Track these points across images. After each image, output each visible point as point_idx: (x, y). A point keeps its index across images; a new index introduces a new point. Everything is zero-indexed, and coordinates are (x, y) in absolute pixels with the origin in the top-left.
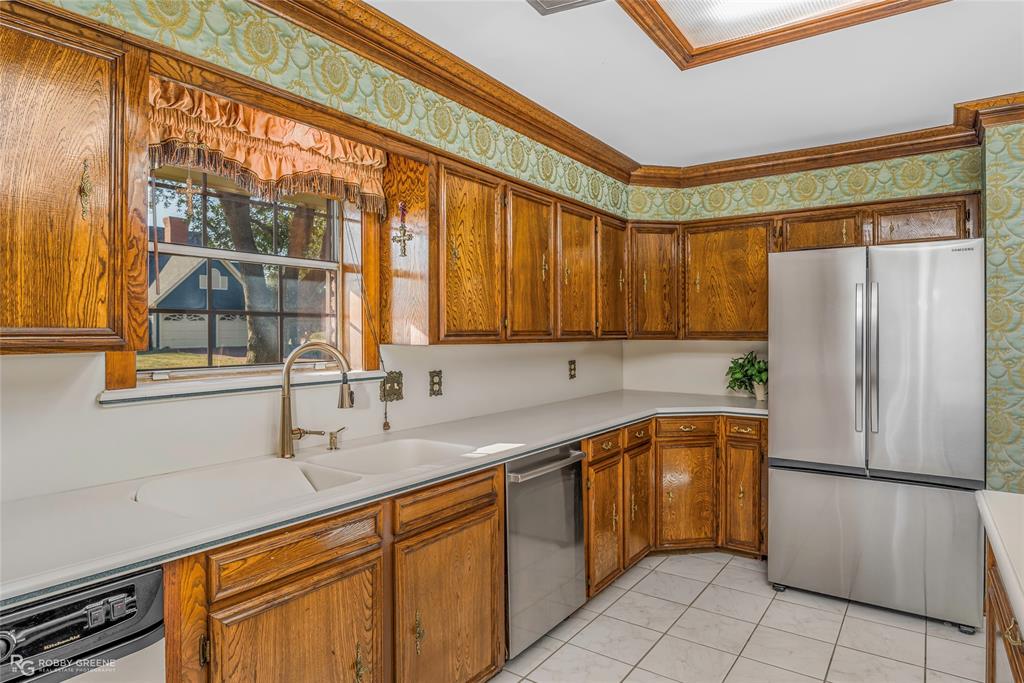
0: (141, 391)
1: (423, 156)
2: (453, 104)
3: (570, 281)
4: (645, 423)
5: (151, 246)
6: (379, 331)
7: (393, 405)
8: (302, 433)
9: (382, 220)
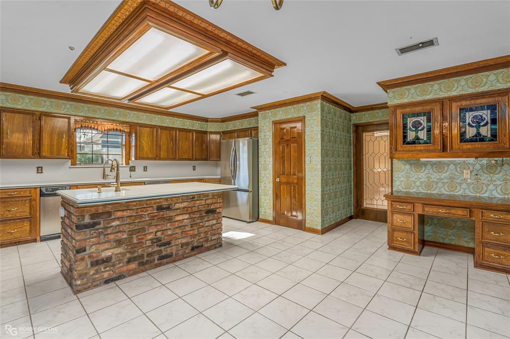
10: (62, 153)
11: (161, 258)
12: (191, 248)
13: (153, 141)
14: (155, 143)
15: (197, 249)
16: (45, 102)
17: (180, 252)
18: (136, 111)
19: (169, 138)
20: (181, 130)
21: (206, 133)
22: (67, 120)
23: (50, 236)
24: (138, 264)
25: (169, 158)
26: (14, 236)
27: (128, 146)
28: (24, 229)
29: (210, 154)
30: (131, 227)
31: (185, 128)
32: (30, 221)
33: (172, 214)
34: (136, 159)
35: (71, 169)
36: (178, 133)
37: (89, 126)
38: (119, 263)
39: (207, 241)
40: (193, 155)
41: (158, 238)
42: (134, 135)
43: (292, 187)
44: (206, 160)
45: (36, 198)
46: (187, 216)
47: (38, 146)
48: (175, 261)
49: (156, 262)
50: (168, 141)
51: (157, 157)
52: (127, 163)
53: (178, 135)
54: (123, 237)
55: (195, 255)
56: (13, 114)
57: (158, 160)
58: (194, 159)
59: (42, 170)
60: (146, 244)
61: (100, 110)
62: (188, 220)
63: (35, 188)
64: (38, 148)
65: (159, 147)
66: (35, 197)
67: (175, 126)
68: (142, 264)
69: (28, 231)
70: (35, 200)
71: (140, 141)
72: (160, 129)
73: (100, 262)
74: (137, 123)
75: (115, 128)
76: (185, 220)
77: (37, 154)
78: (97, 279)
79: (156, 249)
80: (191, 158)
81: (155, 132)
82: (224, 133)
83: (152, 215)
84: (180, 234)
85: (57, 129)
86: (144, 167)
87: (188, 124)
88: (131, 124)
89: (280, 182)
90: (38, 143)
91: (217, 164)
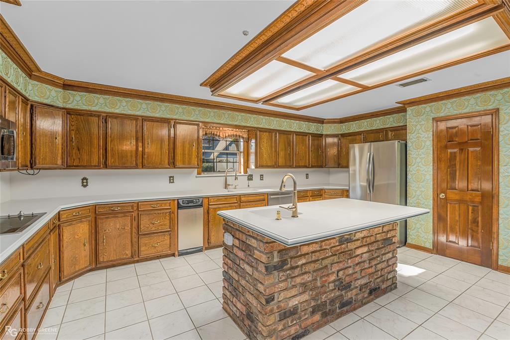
0: (202, 175)
1: (253, 129)
2: (261, 117)
3: (299, 153)
4: (321, 190)
5: (203, 151)
6: (247, 165)
7: (250, 182)
8: (229, 185)
9: (248, 142)
10: (193, 162)
11: (343, 305)
12: (368, 291)
13: (272, 146)
14: (273, 149)
15: (375, 292)
16: (178, 108)
17: (360, 297)
18: (256, 115)
19: (286, 143)
20: (298, 134)
21: (321, 136)
22: (196, 127)
23: (186, 251)
24: (322, 314)
25: (286, 166)
26: (157, 250)
27: (246, 154)
28: (165, 242)
29: (326, 160)
30: (316, 266)
31: (301, 131)
32: (170, 235)
33: (351, 246)
34: (256, 167)
35: (198, 178)
36: (295, 137)
37: (213, 133)
38: (305, 314)
39: (383, 282)
40: (309, 162)
41: (340, 279)
42: (253, 141)
43: (470, 208)
44: (321, 167)
45: (175, 210)
46: (365, 249)
47: (173, 155)
48: (355, 309)
49: (338, 311)
50: (285, 146)
51: (276, 166)
52: (246, 172)
53: (295, 140)
54: (308, 279)
55: (373, 300)
56: (153, 123)
57: (277, 168)
58: (310, 166)
59: (173, 180)
60: (329, 288)
61: (224, 115)
62: (367, 254)
63: (174, 200)
64: (173, 157)
65: (277, 154)
66: (173, 209)
67: (292, 130)
68: (325, 315)
69: (168, 245)
70: (173, 213)
71: (260, 147)
72: (279, 133)
73: (288, 314)
74: (257, 128)
75: (235, 134)
76: (364, 255)
77: (172, 164)
78: (286, 336)
79: (338, 293)
80: (307, 165)
81: (274, 137)
82: (343, 135)
83: (334, 249)
84: (359, 272)
85: (188, 137)
86: (261, 175)
87: (304, 127)
88: (250, 129)
89: (446, 199)
90: (173, 152)
91: (329, 171)
